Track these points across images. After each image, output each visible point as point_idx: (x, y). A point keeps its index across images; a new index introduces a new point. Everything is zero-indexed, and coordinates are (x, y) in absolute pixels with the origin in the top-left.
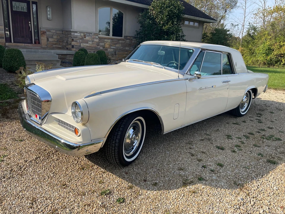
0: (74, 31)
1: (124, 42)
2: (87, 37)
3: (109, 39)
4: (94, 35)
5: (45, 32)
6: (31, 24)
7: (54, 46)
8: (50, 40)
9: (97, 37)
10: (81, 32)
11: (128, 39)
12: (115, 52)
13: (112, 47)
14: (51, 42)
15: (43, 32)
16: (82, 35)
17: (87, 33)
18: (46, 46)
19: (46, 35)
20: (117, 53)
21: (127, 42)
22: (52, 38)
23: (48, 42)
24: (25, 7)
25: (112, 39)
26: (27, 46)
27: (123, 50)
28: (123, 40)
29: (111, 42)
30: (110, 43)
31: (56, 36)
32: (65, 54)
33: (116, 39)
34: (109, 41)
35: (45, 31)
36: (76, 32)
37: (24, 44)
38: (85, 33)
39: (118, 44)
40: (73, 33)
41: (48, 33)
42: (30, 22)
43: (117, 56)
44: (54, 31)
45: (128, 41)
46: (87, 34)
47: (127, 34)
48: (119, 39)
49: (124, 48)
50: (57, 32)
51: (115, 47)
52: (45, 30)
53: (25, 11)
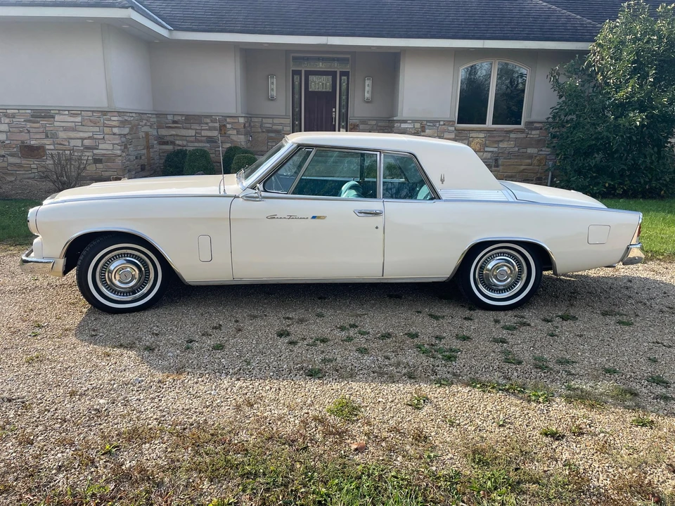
0: (399, 120)
1: (524, 135)
2: (427, 131)
3: (481, 131)
4: (444, 124)
5: (358, 126)
6: (335, 112)
9: (453, 128)
10: (414, 121)
11: (536, 129)
12: (496, 160)
13: (487, 149)
15: (354, 125)
16: (418, 125)
17: (428, 121)
20: (500, 162)
21: (532, 136)
24: (328, 84)
25: (489, 131)
27: (518, 156)
28: (522, 131)
29: (485, 137)
30: (484, 139)
33: (502, 130)
34: (482, 135)
36: (405, 122)
38: (425, 123)
39: (506, 143)
40: (399, 124)
41: (362, 127)
42: (334, 110)
43: (501, 168)
44: (374, 123)
45: (534, 132)
46: (428, 124)
47: (534, 118)
48: (508, 130)
49: (521, 151)
50: (380, 124)
51: (495, 150)
52: (357, 122)
53: (329, 89)
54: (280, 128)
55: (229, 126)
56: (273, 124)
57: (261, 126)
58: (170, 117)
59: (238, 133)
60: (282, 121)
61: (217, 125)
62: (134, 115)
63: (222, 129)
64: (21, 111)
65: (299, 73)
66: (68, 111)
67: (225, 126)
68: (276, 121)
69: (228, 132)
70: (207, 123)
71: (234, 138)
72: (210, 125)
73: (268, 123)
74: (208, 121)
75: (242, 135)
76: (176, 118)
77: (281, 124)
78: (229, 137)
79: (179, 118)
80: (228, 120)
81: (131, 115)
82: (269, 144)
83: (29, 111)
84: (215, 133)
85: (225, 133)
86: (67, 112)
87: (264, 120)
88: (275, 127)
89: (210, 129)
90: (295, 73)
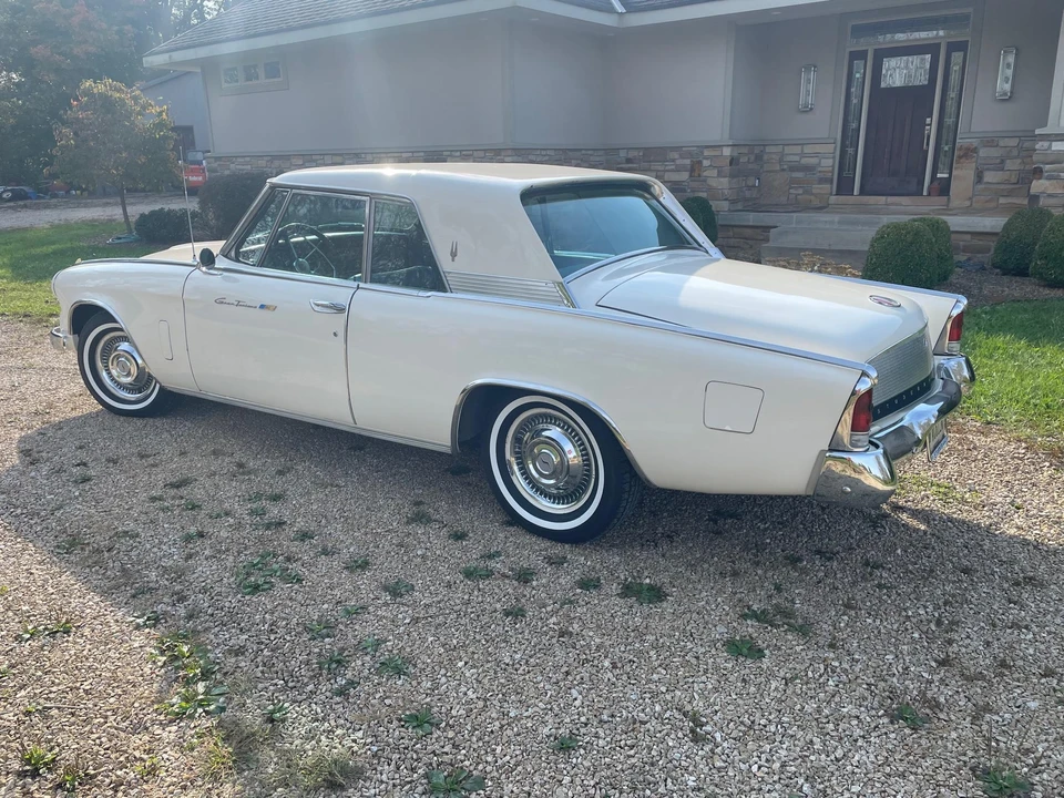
5: (975, 150)
6: (930, 125)
7: (1002, 200)
8: (989, 177)
14: (992, 186)
15: (968, 149)
18: (968, 203)
19: (974, 160)
22: (1002, 170)
23: (980, 187)
24: (921, 71)
26: (896, 204)
31: (1019, 161)
32: (988, 230)
35: (975, 145)
37: (884, 198)
40: (1046, 144)
41: (983, 152)
42: (928, 120)
44: (1014, 142)
52: (975, 142)
53: (922, 80)
54: (814, 161)
55: (706, 163)
56: (803, 155)
57: (781, 161)
58: (623, 154)
59: (720, 175)
60: (818, 148)
61: (688, 162)
62: (552, 153)
63: (695, 168)
64: (415, 155)
65: (862, 55)
66: (461, 151)
67: (700, 162)
68: (808, 150)
69: (705, 174)
70: (673, 161)
71: (713, 183)
72: (678, 162)
73: (793, 156)
74: (676, 155)
75: (725, 177)
76: (632, 154)
77: (816, 155)
78: (705, 181)
79: (635, 153)
80: (706, 153)
81: (544, 153)
82: (791, 191)
83: (422, 154)
84: (684, 176)
85: (699, 176)
86: (458, 154)
87: (788, 150)
88: (804, 161)
89: (678, 169)
90: (855, 56)
